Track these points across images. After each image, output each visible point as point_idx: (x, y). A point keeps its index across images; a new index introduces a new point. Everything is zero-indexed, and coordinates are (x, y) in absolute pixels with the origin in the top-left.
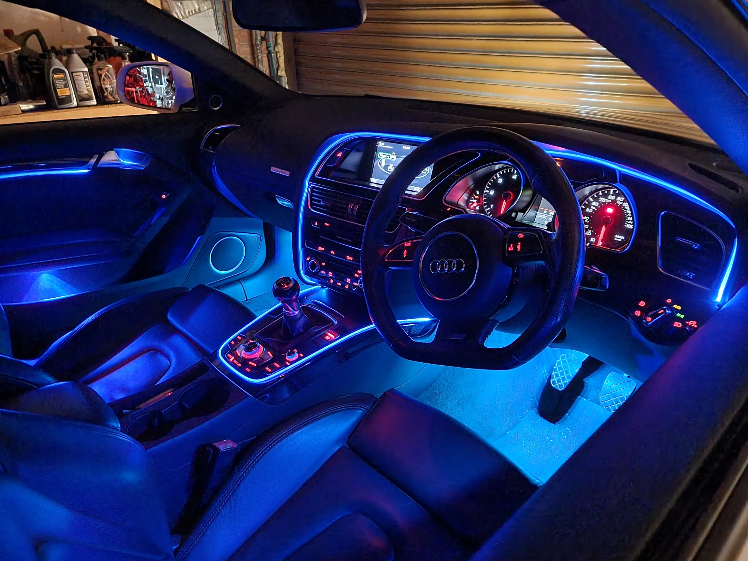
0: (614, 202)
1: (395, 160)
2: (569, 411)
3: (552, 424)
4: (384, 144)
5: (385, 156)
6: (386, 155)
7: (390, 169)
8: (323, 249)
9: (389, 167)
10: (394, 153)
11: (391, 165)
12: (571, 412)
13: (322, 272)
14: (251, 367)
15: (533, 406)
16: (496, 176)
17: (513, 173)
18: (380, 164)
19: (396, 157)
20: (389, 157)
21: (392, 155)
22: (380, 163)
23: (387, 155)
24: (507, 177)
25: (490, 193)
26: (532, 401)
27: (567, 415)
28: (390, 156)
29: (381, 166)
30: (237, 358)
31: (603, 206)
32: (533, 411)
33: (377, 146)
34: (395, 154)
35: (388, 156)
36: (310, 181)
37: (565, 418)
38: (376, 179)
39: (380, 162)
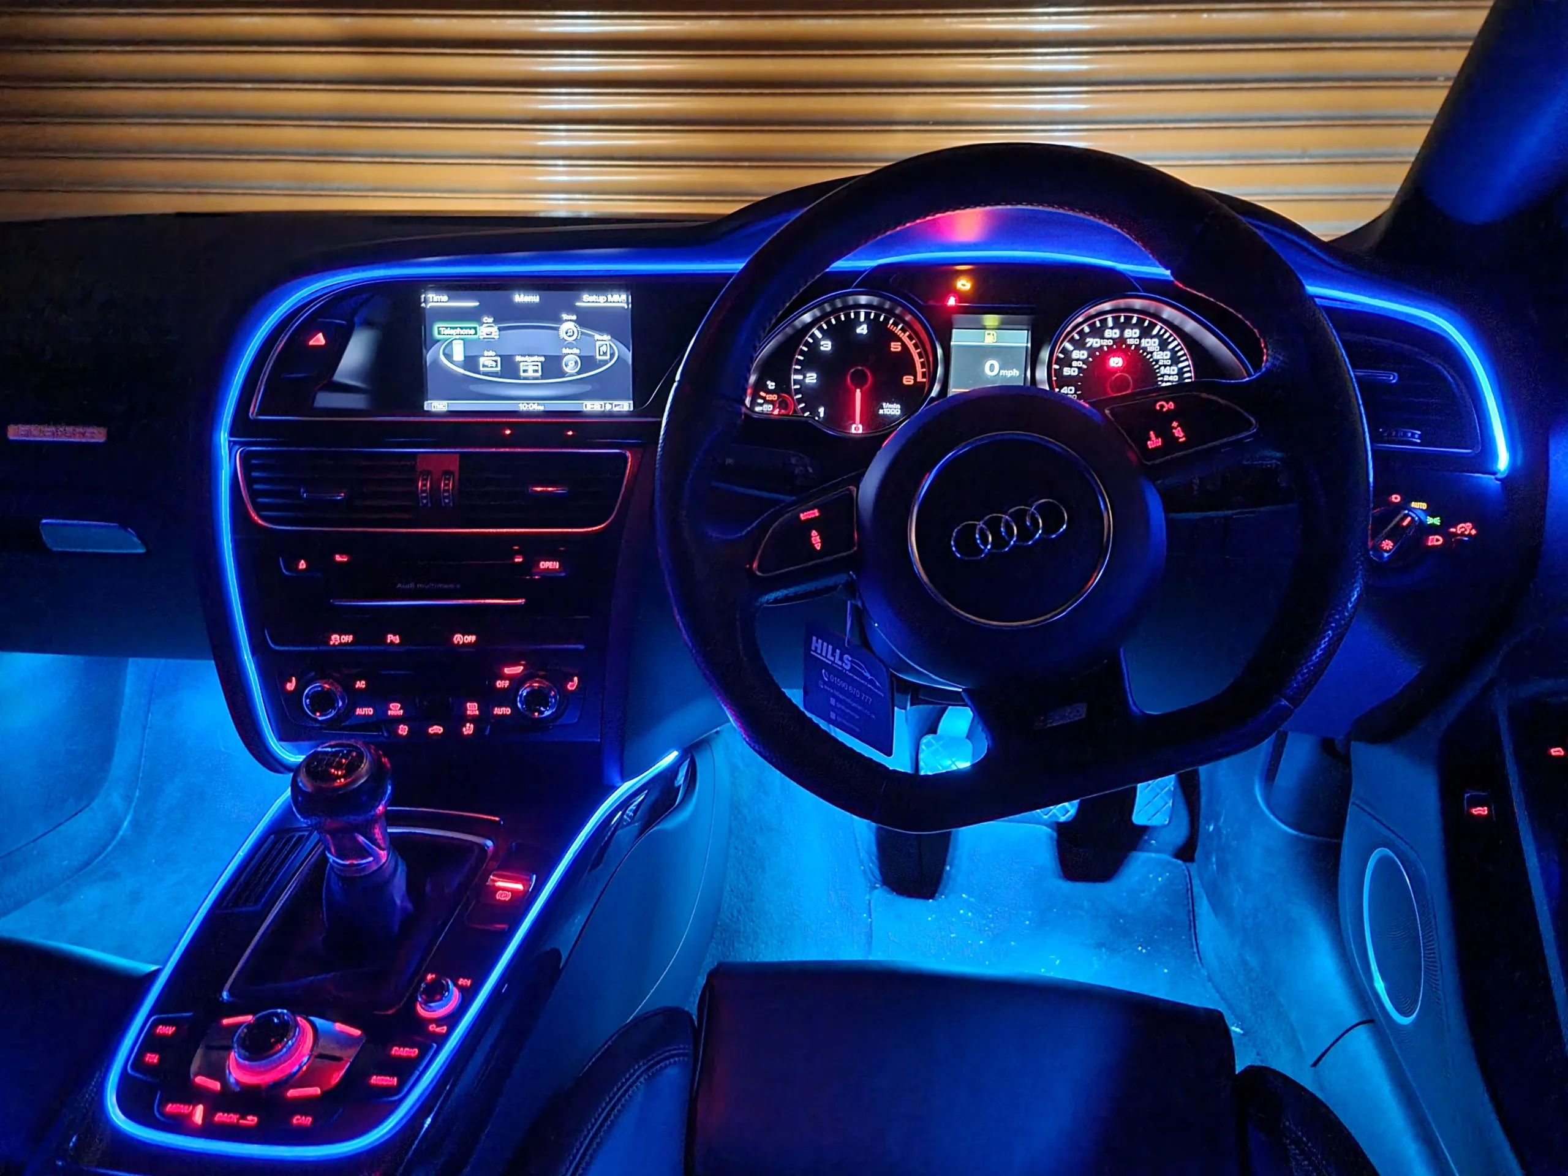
0: (1121, 340)
1: (497, 337)
2: (948, 860)
3: (931, 901)
4: (445, 298)
5: (458, 331)
6: (462, 328)
7: (484, 366)
8: (347, 638)
9: (482, 360)
10: (486, 319)
11: (486, 353)
12: (953, 859)
13: (359, 711)
14: (304, 1105)
15: (870, 881)
16: (813, 336)
17: (856, 322)
18: (449, 357)
19: (500, 329)
20: (473, 331)
21: (485, 325)
22: (444, 354)
23: (466, 328)
24: (841, 333)
25: (807, 381)
26: (864, 872)
27: (948, 868)
28: (475, 328)
29: (452, 362)
30: (215, 1102)
31: (1099, 358)
32: (876, 892)
33: (424, 308)
34: (491, 320)
35: (470, 328)
36: (231, 434)
37: (949, 877)
38: (445, 403)
39: (446, 352)
